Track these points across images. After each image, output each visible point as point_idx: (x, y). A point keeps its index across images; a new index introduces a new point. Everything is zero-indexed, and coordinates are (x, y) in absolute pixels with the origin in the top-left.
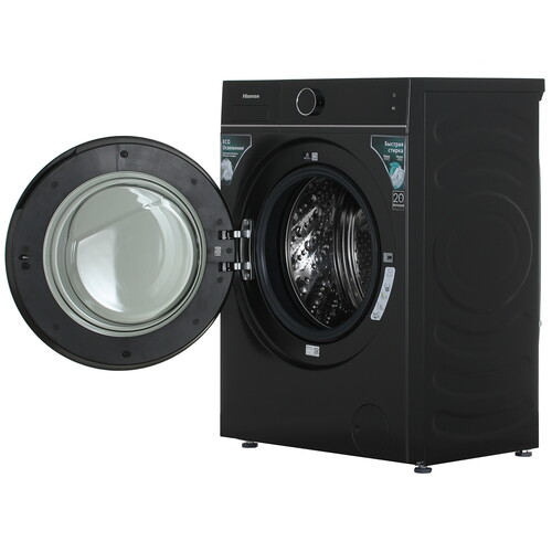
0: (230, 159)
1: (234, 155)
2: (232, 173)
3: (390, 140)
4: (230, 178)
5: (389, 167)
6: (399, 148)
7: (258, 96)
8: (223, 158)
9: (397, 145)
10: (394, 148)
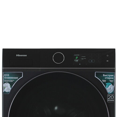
0: (9, 83)
1: (11, 81)
2: (10, 89)
3: (105, 74)
4: (9, 91)
5: (105, 85)
6: (111, 77)
7: (26, 56)
8: (4, 82)
9: (110, 76)
10: (108, 77)
